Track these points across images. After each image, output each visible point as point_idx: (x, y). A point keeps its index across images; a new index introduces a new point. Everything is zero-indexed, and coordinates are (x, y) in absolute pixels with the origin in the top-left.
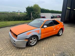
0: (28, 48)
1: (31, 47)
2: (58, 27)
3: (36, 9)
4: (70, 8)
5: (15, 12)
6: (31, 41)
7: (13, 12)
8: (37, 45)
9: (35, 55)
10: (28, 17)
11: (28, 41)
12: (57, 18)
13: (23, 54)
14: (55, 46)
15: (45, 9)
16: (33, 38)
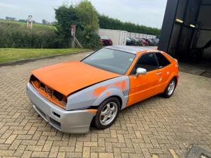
0: (94, 136)
1: (102, 131)
2: (168, 73)
3: (86, 15)
4: (182, 22)
5: (13, 19)
6: (103, 113)
7: (7, 18)
8: (117, 124)
9: (123, 155)
10: (61, 40)
11: (97, 112)
12: (141, 45)
13: (86, 155)
14: (168, 127)
15: (110, 17)
16: (108, 105)
